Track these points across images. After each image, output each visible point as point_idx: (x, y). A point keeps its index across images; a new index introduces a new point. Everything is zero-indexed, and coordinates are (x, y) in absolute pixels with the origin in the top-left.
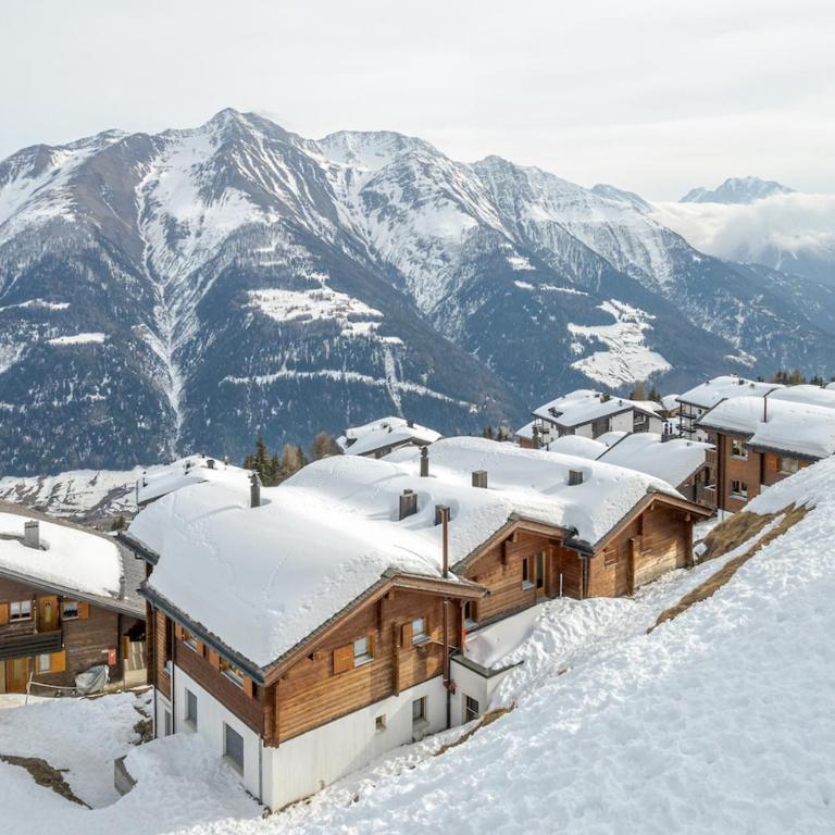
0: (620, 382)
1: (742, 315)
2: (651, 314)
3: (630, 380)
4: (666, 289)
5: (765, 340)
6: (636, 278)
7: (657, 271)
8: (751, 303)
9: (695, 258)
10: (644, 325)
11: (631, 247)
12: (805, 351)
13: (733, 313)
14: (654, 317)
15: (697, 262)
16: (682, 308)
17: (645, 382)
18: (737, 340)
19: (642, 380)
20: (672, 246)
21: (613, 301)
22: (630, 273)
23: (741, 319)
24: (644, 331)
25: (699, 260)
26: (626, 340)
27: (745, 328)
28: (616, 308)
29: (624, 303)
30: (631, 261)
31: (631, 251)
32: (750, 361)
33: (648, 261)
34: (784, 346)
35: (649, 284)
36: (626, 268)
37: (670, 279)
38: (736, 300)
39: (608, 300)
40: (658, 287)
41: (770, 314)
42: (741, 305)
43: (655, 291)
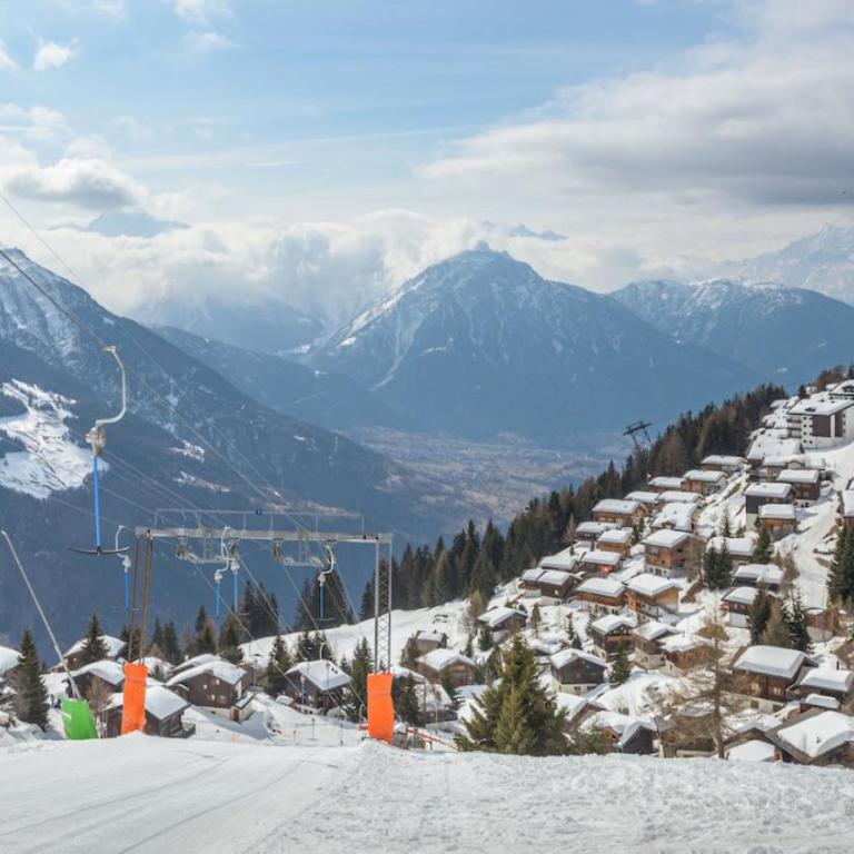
0: (48, 491)
1: (175, 395)
2: (68, 398)
3: (59, 487)
4: (71, 363)
5: (206, 426)
6: (30, 349)
7: (57, 338)
8: (184, 378)
9: (106, 320)
10: (63, 414)
11: (19, 306)
12: (256, 438)
13: (165, 392)
14: (73, 402)
15: (109, 325)
16: (95, 388)
17: (80, 488)
18: (171, 427)
19: (76, 486)
20: (75, 303)
21: (16, 382)
22: (19, 343)
23: (174, 400)
24: (66, 421)
25: (112, 322)
26: (46, 434)
27: (179, 410)
28: (23, 391)
29: (30, 383)
30: (20, 326)
31: (19, 311)
32: (198, 453)
33: (44, 325)
34: (230, 432)
35: (48, 357)
36: (13, 336)
37: (77, 349)
38: (165, 376)
39: (9, 381)
40: (60, 360)
41: (209, 392)
42: (172, 381)
43: (57, 366)
